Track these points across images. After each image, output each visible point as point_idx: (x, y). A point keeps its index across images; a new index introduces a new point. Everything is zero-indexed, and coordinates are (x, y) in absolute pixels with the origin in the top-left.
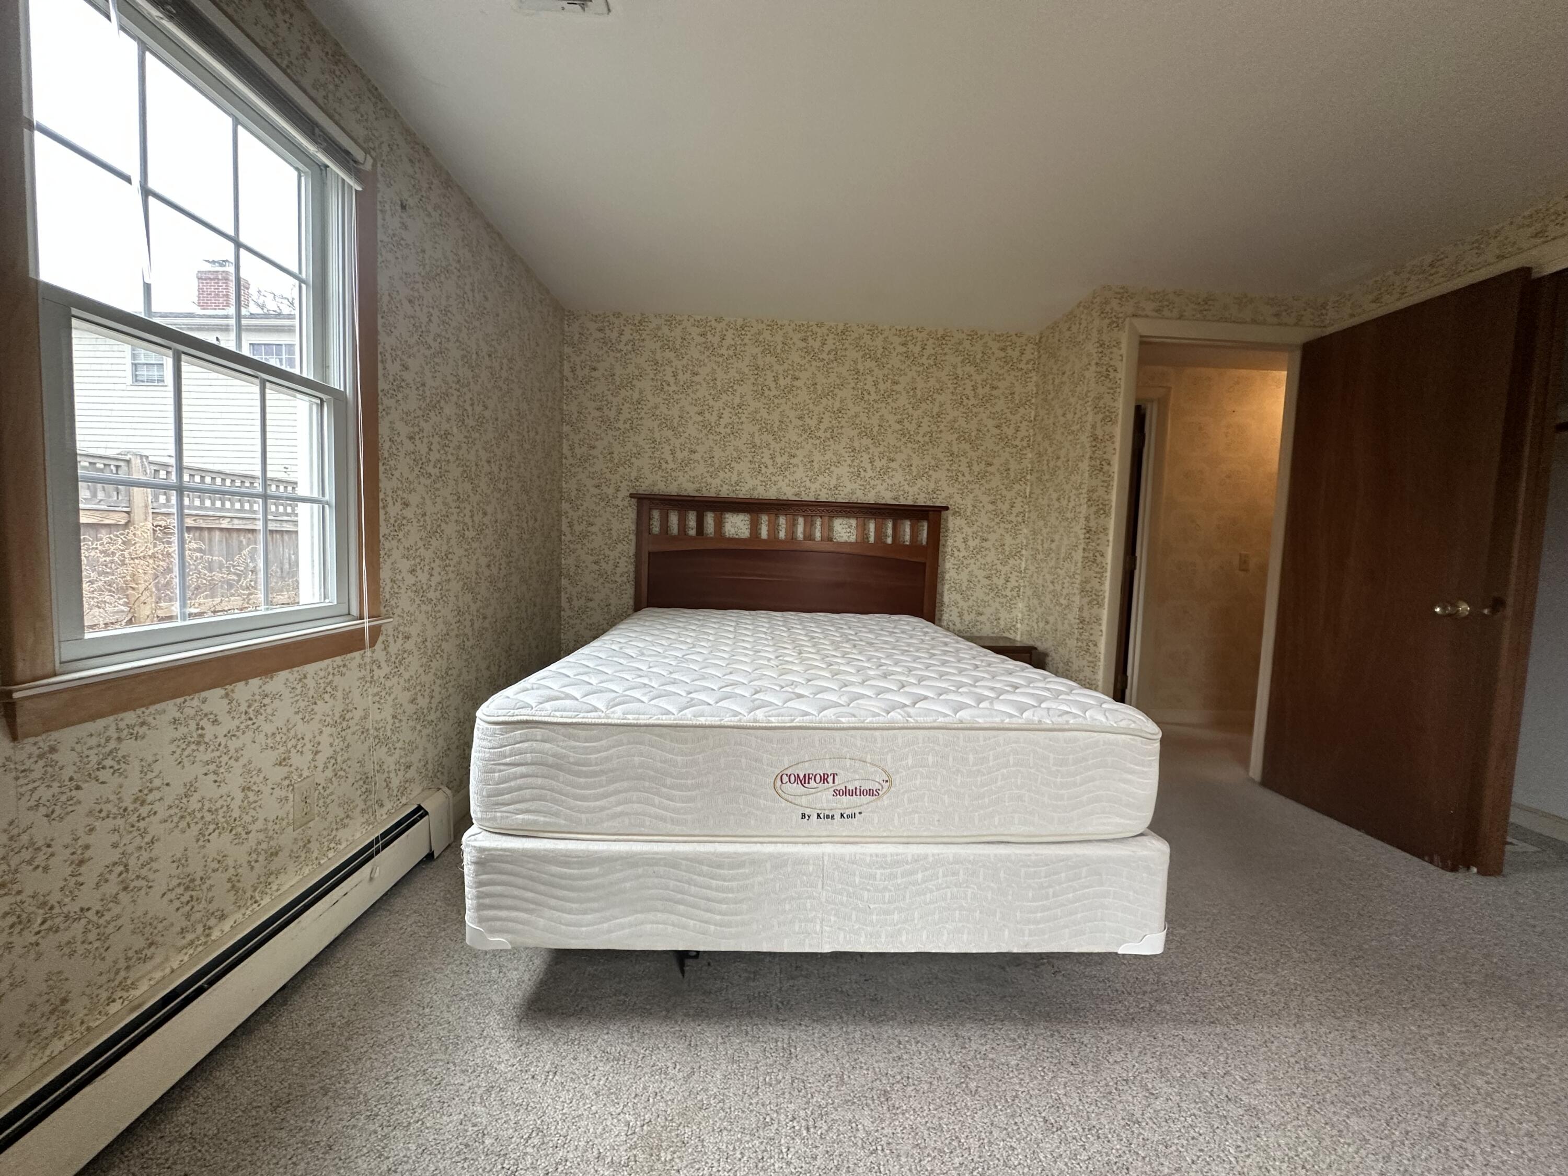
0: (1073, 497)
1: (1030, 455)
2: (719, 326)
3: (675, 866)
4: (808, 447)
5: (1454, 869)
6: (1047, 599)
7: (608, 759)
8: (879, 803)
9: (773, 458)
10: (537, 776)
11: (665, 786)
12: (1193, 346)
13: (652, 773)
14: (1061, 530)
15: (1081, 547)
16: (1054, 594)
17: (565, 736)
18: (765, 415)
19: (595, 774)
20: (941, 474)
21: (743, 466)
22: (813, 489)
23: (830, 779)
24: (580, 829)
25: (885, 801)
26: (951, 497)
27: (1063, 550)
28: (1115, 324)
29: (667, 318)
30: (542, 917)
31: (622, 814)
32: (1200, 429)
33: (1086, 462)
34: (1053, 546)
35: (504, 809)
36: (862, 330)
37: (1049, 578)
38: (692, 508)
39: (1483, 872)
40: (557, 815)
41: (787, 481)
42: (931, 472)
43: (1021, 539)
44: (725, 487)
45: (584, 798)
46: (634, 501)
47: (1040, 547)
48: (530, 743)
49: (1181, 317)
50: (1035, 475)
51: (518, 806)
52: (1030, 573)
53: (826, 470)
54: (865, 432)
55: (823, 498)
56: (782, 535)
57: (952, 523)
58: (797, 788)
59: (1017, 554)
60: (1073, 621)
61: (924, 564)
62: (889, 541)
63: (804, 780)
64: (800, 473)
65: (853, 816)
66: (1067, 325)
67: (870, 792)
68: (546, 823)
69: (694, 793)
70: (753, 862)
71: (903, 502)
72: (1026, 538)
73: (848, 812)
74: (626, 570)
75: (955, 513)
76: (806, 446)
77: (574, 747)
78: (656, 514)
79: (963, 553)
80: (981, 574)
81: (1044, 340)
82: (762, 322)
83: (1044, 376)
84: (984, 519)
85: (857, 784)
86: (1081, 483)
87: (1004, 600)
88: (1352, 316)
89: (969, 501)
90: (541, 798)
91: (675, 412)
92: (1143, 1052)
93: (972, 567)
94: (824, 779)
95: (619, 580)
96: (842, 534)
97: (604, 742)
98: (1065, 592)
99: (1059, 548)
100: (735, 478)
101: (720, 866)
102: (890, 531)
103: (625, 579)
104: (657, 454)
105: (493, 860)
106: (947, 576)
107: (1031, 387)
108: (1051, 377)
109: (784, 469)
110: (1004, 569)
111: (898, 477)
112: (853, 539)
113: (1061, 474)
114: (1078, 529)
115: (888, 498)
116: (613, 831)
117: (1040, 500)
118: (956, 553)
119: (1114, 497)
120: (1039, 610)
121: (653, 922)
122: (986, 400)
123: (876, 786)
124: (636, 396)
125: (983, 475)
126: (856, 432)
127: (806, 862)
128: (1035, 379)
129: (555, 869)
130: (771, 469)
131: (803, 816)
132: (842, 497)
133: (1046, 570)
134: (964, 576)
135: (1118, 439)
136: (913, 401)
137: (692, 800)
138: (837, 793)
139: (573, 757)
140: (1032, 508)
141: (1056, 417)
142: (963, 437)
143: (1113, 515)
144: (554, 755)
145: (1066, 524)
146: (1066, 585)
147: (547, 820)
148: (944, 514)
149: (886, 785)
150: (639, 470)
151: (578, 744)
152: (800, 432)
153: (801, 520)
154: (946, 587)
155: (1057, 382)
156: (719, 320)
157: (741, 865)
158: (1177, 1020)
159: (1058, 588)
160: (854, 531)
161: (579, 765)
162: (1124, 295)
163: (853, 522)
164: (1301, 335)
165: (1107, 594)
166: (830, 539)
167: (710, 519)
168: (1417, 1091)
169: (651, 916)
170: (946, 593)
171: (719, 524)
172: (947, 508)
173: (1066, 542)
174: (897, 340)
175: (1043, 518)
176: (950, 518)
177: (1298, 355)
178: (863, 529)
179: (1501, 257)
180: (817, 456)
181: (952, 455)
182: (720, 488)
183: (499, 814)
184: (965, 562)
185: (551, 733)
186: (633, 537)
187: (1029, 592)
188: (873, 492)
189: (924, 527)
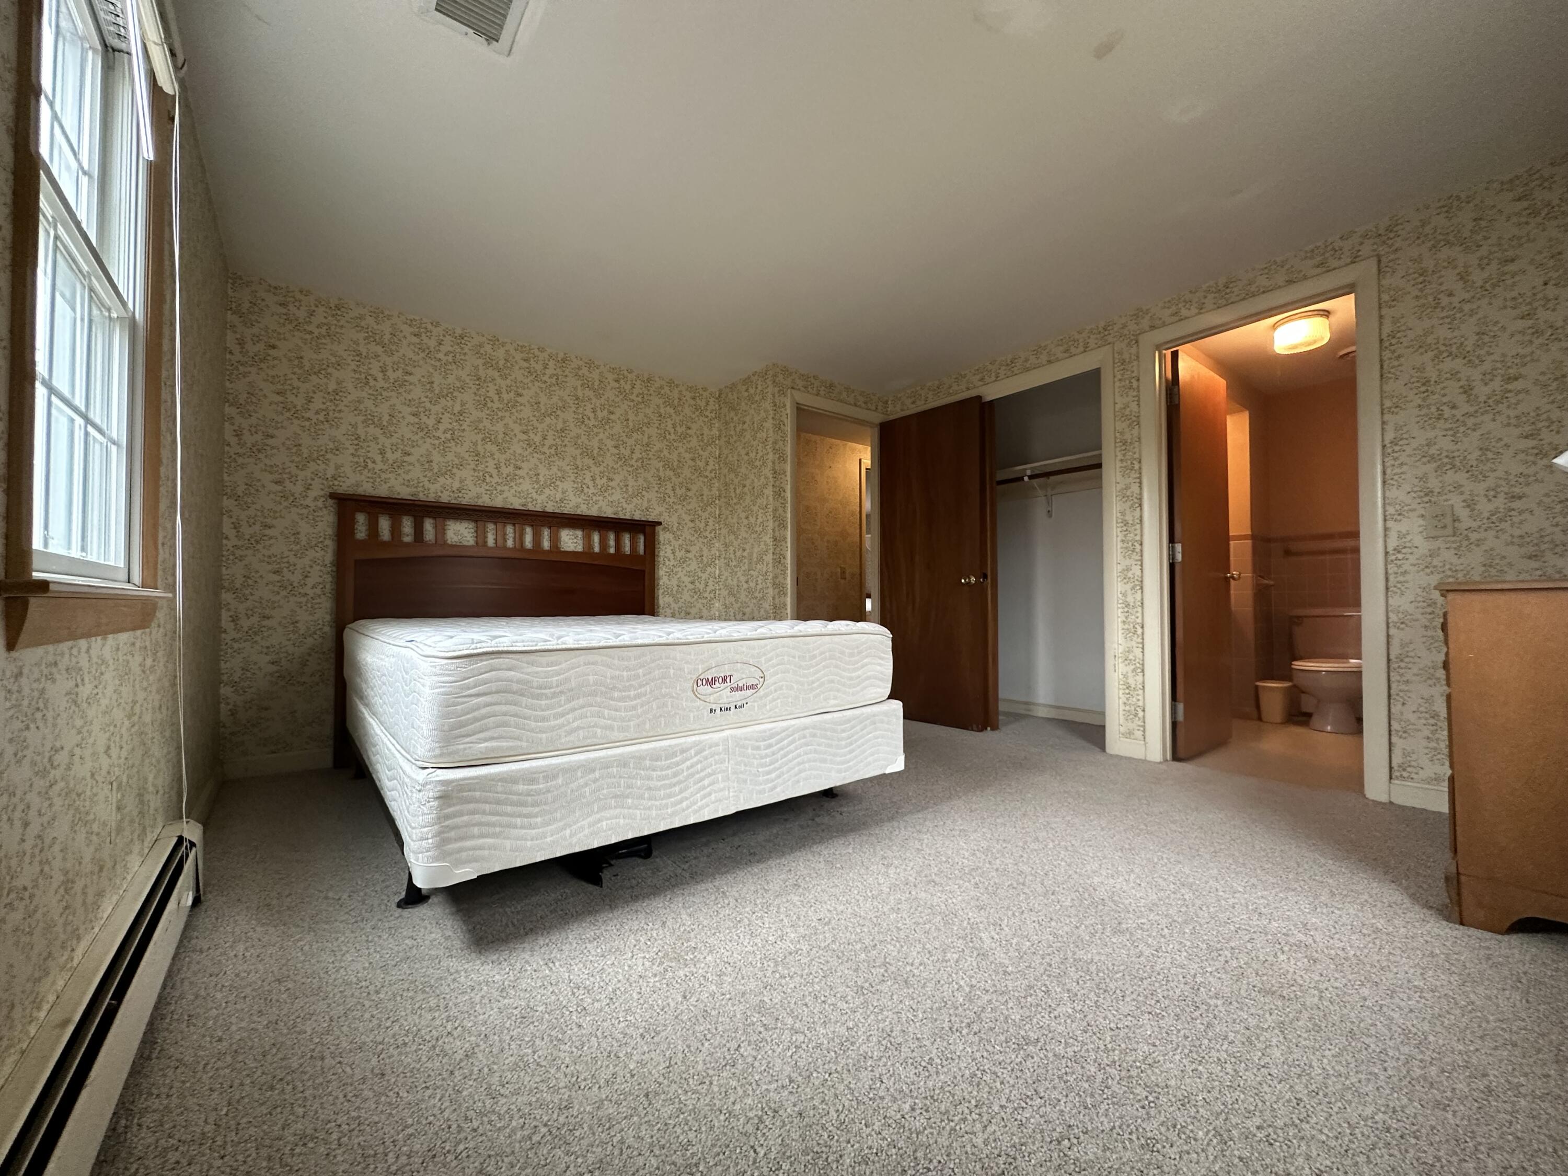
0: (760, 515)
1: (717, 485)
2: (435, 331)
3: (625, 765)
4: (534, 461)
5: (981, 731)
6: (743, 596)
7: (567, 680)
8: (757, 694)
9: (498, 468)
10: (500, 704)
11: (612, 699)
12: (820, 414)
13: (603, 689)
14: (752, 541)
15: (771, 551)
16: (750, 591)
17: (528, 663)
18: (489, 426)
19: (555, 695)
20: (652, 495)
21: (466, 473)
22: (539, 501)
23: (728, 680)
24: (540, 749)
25: (762, 692)
26: (661, 514)
27: (755, 555)
28: (782, 393)
29: (372, 309)
30: (508, 838)
31: (579, 728)
32: (813, 478)
33: (770, 488)
34: (745, 554)
35: (468, 740)
36: (581, 363)
37: (743, 579)
38: (408, 513)
39: (992, 729)
40: (519, 739)
41: (513, 491)
42: (644, 493)
43: (714, 551)
44: (446, 493)
45: (544, 719)
46: (330, 502)
47: (732, 556)
48: (494, 673)
49: (817, 395)
50: (723, 500)
51: (481, 735)
52: (724, 577)
53: (552, 484)
54: (586, 452)
55: (550, 508)
56: (510, 543)
57: (663, 536)
58: (707, 689)
59: (711, 563)
60: (768, 608)
61: (644, 571)
62: (612, 551)
63: (711, 682)
64: (526, 485)
65: (742, 706)
66: (744, 388)
67: (753, 687)
68: (511, 748)
69: (635, 702)
70: (683, 751)
71: (622, 517)
72: (719, 551)
73: (739, 704)
74: (320, 580)
75: (664, 529)
76: (532, 460)
77: (536, 673)
78: (361, 518)
79: (673, 562)
80: (687, 580)
81: (723, 396)
82: (483, 336)
83: (726, 423)
84: (686, 534)
85: (744, 681)
86: (767, 505)
87: (705, 601)
88: (902, 410)
89: (674, 519)
90: (505, 724)
91: (384, 409)
92: (905, 827)
93: (680, 574)
94: (724, 680)
95: (311, 592)
96: (570, 544)
97: (563, 666)
98: (759, 587)
99: (751, 554)
100: (456, 485)
101: (658, 759)
102: (612, 543)
103: (318, 591)
104: (361, 452)
105: (460, 791)
106: (661, 583)
107: (715, 432)
108: (732, 425)
109: (510, 479)
110: (704, 576)
111: (617, 496)
112: (580, 549)
113: (748, 500)
114: (768, 539)
115: (609, 512)
116: (569, 746)
117: (730, 519)
118: (667, 563)
119: (789, 515)
120: (736, 606)
121: (607, 819)
122: (684, 437)
123: (755, 682)
124: (332, 386)
125: (684, 498)
126: (578, 452)
127: (717, 745)
128: (717, 425)
129: (521, 787)
130: (496, 479)
131: (711, 710)
132: (568, 509)
133: (739, 574)
134: (674, 582)
135: (788, 474)
136: (627, 430)
137: (634, 708)
138: (732, 690)
139: (536, 681)
140: (722, 526)
141: (739, 455)
142: (668, 465)
143: (789, 529)
144: (519, 682)
145: (755, 536)
146: (760, 582)
147: (511, 744)
148: (658, 528)
149: (761, 680)
150: (337, 467)
151: (540, 669)
152: (525, 446)
153: (529, 530)
154: (661, 591)
155: (738, 429)
156: (437, 324)
157: (674, 755)
158: (911, 812)
159: (752, 585)
160: (580, 542)
161: (541, 688)
162: (786, 371)
163: (579, 533)
164: (878, 418)
165: (789, 587)
166: (557, 547)
167: (429, 526)
168: (1012, 804)
169: (607, 814)
170: (660, 597)
171: (441, 532)
172: (660, 523)
173: (756, 550)
174: (611, 377)
175: (734, 533)
176: (661, 533)
177: (876, 431)
178: (588, 540)
179: (968, 389)
180: (543, 471)
181: (660, 479)
182: (439, 494)
183: (462, 747)
184: (675, 570)
185: (514, 662)
186: (330, 543)
187: (725, 593)
188: (596, 507)
189: (641, 539)
